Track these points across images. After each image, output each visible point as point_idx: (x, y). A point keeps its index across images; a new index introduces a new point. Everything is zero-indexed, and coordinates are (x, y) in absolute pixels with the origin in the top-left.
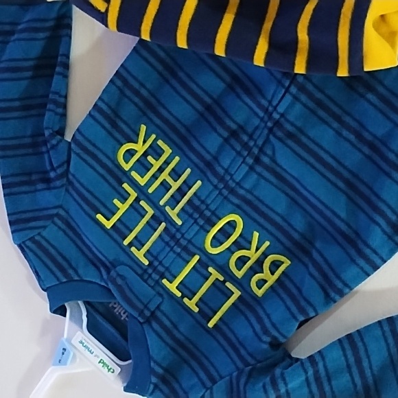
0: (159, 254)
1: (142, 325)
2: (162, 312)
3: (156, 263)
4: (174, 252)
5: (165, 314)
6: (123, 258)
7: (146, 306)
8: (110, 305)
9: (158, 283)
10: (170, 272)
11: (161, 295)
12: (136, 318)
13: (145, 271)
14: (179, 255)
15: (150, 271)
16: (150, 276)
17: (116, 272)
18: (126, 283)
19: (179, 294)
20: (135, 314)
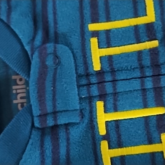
0: (121, 70)
1: (31, 129)
2: (68, 134)
3: (108, 77)
4: (143, 83)
5: (68, 139)
6: (75, 40)
7: (55, 113)
8: (14, 77)
9: (91, 100)
10: (115, 100)
11: (82, 116)
12: (33, 117)
13: (88, 75)
14: (144, 90)
15: (94, 80)
16: (89, 85)
17: (55, 48)
18: (56, 69)
19: (102, 131)
20: (36, 111)
